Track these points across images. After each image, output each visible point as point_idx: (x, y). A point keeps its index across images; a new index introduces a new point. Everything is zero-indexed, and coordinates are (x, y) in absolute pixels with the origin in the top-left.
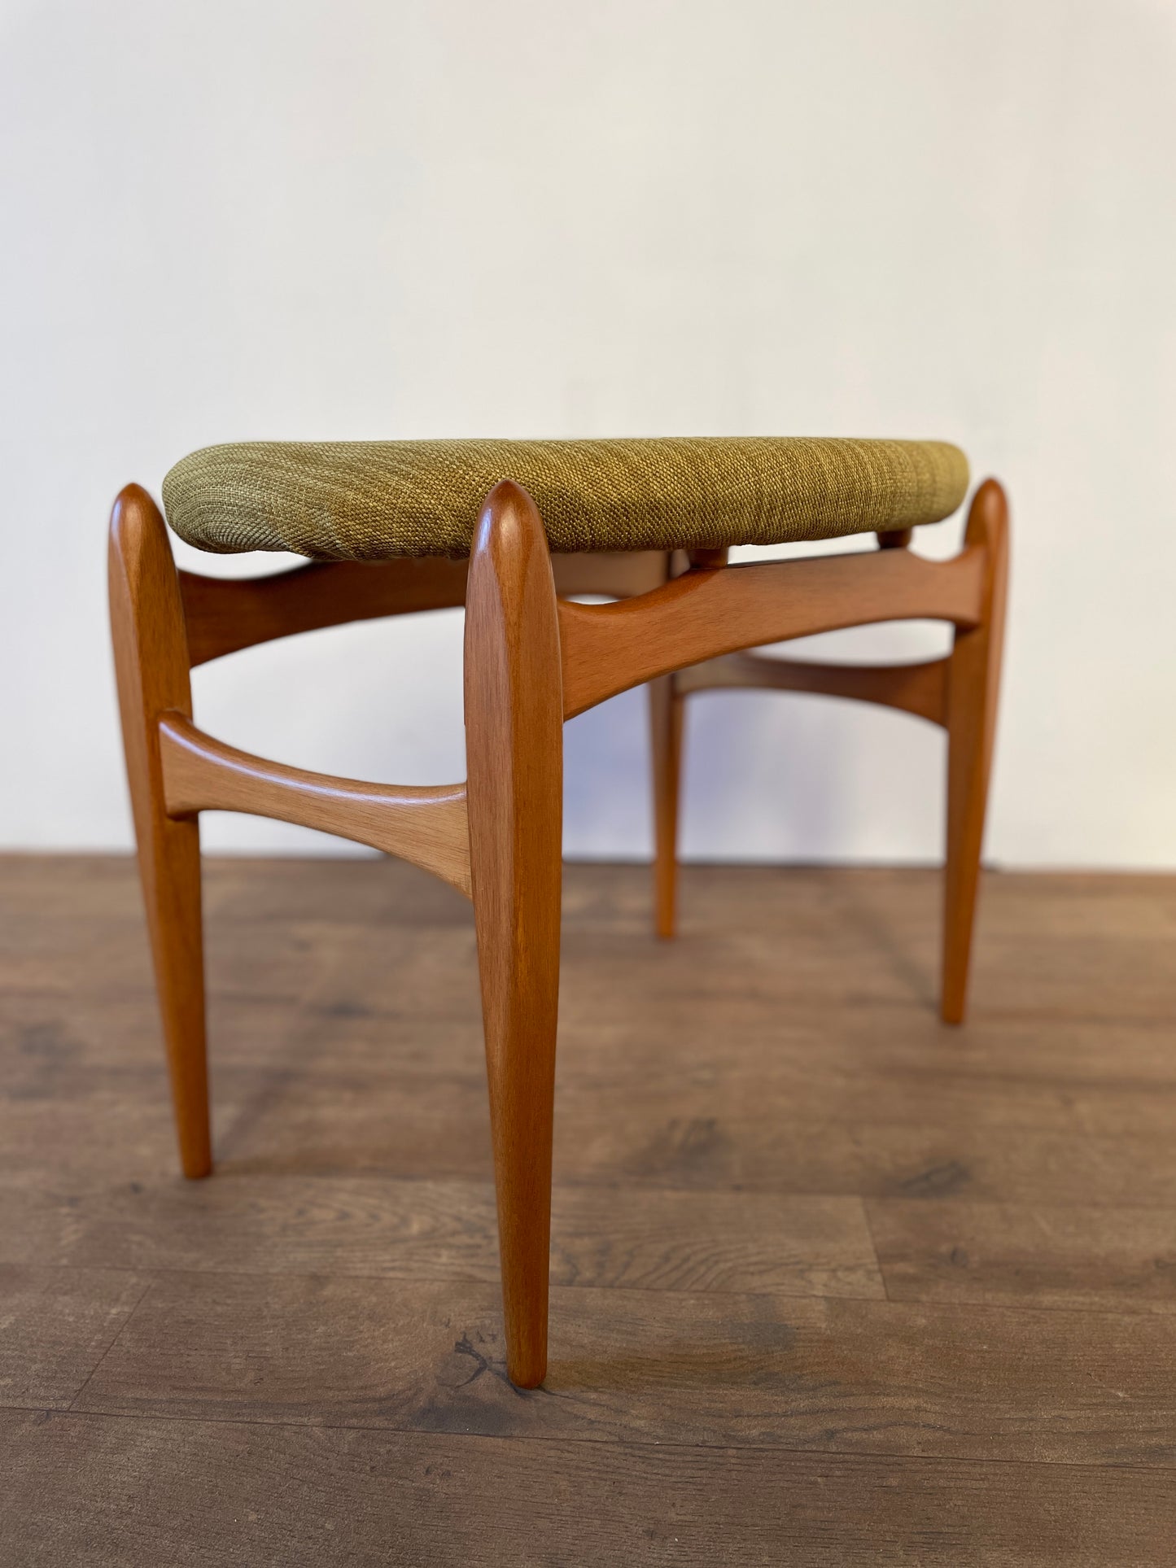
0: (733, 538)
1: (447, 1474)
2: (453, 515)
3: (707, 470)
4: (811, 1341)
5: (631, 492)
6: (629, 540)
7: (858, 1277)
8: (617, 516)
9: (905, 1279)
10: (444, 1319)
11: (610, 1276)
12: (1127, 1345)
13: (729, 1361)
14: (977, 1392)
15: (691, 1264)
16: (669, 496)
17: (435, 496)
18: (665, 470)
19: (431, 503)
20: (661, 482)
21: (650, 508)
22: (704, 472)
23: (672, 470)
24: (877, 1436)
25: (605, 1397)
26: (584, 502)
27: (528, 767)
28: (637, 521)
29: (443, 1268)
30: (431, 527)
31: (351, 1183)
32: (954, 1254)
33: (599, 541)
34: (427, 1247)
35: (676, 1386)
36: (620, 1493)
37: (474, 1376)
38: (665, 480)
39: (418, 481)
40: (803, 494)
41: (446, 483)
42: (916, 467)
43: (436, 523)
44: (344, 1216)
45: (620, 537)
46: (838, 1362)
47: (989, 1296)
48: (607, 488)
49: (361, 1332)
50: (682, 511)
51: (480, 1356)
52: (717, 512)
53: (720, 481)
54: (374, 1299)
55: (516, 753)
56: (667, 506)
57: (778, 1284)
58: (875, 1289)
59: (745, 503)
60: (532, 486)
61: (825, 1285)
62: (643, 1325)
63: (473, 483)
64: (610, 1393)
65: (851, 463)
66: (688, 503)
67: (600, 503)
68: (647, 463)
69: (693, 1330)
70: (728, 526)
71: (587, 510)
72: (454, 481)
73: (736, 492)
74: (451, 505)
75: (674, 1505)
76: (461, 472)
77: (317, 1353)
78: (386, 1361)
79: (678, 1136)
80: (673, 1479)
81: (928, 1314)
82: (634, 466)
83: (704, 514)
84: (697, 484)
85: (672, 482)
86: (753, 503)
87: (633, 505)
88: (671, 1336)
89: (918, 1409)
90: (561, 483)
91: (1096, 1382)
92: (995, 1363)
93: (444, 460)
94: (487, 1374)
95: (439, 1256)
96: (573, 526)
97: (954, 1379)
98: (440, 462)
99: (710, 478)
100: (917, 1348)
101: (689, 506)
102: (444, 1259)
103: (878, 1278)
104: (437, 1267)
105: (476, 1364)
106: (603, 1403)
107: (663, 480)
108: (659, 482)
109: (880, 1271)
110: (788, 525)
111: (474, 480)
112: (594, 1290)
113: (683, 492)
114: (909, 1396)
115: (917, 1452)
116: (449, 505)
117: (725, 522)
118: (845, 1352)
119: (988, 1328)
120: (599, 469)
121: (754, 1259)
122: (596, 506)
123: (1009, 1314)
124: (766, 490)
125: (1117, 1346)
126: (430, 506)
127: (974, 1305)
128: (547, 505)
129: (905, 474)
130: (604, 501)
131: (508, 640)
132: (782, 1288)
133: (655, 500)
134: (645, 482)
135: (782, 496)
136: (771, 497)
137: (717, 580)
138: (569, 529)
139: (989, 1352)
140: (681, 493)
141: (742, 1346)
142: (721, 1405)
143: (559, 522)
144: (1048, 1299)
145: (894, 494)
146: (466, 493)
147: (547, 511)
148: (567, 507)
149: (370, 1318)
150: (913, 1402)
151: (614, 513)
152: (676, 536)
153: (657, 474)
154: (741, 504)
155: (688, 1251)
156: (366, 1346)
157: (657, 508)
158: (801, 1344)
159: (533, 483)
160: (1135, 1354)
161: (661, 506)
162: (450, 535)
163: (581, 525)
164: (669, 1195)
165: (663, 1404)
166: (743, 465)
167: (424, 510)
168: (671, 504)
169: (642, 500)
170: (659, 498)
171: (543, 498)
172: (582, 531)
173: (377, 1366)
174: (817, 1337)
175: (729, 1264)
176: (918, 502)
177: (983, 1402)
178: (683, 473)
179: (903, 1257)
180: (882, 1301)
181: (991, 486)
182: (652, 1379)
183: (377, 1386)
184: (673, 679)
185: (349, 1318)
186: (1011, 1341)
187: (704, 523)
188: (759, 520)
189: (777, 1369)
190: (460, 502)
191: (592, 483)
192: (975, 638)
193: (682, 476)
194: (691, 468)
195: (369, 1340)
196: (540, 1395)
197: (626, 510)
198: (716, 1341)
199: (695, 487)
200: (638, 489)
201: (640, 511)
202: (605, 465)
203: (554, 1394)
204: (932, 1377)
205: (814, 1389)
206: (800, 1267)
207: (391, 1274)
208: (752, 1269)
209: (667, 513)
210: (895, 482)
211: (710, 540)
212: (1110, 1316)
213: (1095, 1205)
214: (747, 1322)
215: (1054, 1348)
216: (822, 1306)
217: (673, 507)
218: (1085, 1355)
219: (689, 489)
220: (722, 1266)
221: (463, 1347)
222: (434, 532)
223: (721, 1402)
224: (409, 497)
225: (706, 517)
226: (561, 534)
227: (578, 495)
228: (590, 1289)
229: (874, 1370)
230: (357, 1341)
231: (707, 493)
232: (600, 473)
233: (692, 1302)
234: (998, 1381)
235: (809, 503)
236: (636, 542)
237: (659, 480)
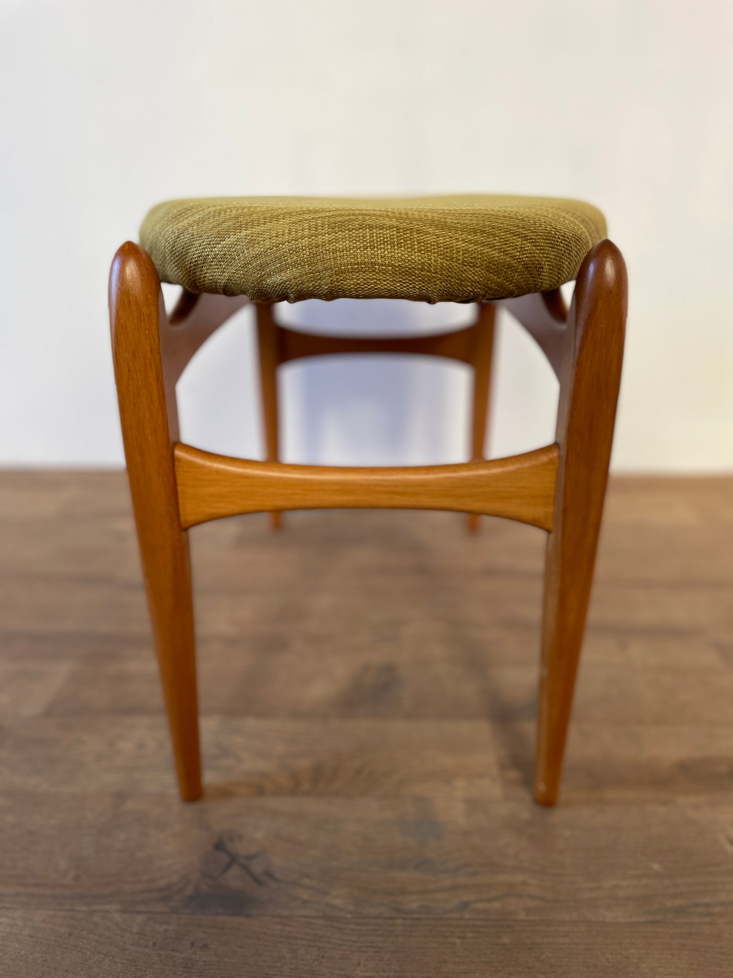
1: (205, 947)
4: (455, 834)
7: (485, 783)
9: (517, 783)
11: (321, 786)
12: (660, 828)
13: (398, 851)
15: (375, 776)
24: (497, 905)
31: (146, 720)
36: (323, 957)
37: (226, 869)
46: (469, 849)
51: (230, 853)
54: (159, 811)
58: (497, 791)
61: (464, 790)
64: (319, 879)
75: (359, 964)
77: (119, 854)
78: (166, 859)
79: (369, 679)
80: (359, 944)
88: (361, 833)
89: (524, 883)
94: (234, 867)
103: (499, 783)
105: (228, 859)
109: (502, 778)
114: (518, 874)
115: (522, 916)
118: (476, 841)
119: (571, 819)
142: (393, 885)
149: (156, 825)
150: (521, 878)
158: (448, 836)
173: (159, 864)
180: (501, 800)
183: (159, 879)
189: (431, 856)
195: (155, 844)
204: (535, 858)
205: (455, 870)
214: (412, 819)
216: (461, 807)
221: (219, 846)
229: (495, 855)
230: (146, 844)
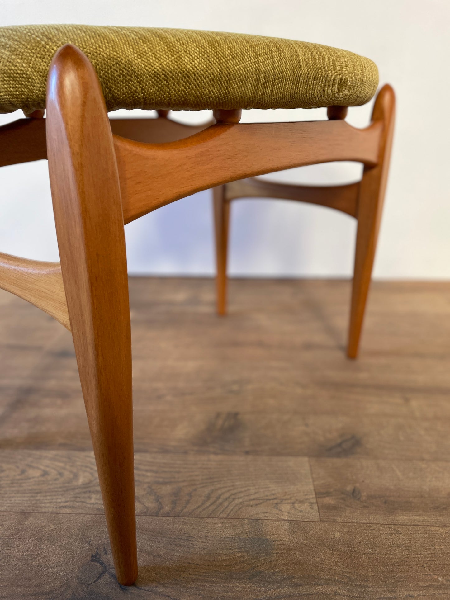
0: (241, 100)
2: (40, 76)
3: (222, 51)
4: (280, 549)
5: (169, 63)
6: (170, 99)
7: (305, 507)
8: (160, 80)
9: (329, 508)
10: (87, 539)
11: (178, 509)
12: (442, 547)
13: (236, 564)
14: (366, 581)
15: (220, 500)
16: (196, 68)
17: (26, 61)
18: (193, 49)
19: (23, 66)
20: (191, 57)
21: (183, 76)
22: (220, 52)
23: (198, 49)
25: (168, 590)
26: (135, 69)
27: (97, 255)
28: (174, 85)
29: (92, 506)
30: (26, 84)
31: (51, 453)
32: (354, 491)
33: (149, 99)
34: (85, 493)
35: (207, 581)
37: (99, 577)
38: (193, 56)
39: (13, 49)
40: (286, 74)
41: (33, 51)
42: (354, 65)
43: (29, 82)
44: (45, 474)
45: (163, 96)
46: (293, 563)
47: (371, 517)
48: (152, 59)
49: (42, 548)
50: (205, 79)
51: (104, 563)
52: (230, 82)
53: (231, 60)
54: (52, 526)
55: (87, 246)
56: (195, 75)
57: (264, 513)
58: (314, 515)
59: (248, 77)
60: (95, 54)
61: (288, 513)
62: (193, 541)
63: (52, 51)
64: (171, 588)
65: (316, 56)
66: (209, 74)
67: (147, 70)
68: (180, 43)
69: (219, 543)
70: (237, 92)
71: (138, 75)
72: (38, 49)
73: (242, 68)
74: (37, 68)
76: (43, 43)
77: (17, 562)
78: (53, 568)
79: (220, 422)
81: (341, 530)
82: (171, 45)
83: (221, 83)
84: (216, 60)
85: (198, 58)
86: (254, 77)
87: (171, 72)
88: (207, 548)
89: (335, 593)
90: (117, 53)
91: (427, 572)
92: (375, 561)
93: (32, 34)
94: (106, 576)
95: (90, 498)
96: (129, 87)
97: (354, 572)
98: (29, 36)
99: (224, 56)
100: (335, 553)
101: (210, 76)
102: (93, 501)
103: (316, 507)
104: (89, 506)
105: (101, 569)
106: (167, 594)
107: (191, 56)
108: (189, 57)
109: (317, 503)
110: (276, 94)
111: (53, 49)
112: (170, 518)
113: (206, 65)
114: (331, 585)
116: (36, 68)
117: (236, 90)
118: (298, 557)
119: (372, 538)
120: (145, 45)
121: (252, 497)
122: (144, 72)
123: (382, 528)
124: (263, 69)
125: (437, 547)
126: (23, 69)
127: (364, 523)
128: (108, 70)
129: (348, 68)
130: (150, 68)
131: (74, 165)
132: (267, 515)
133: (186, 70)
134: (179, 57)
135: (273, 74)
136: (265, 73)
137: (233, 130)
138: (126, 88)
139: (372, 554)
140: (205, 66)
141: (244, 554)
142: (231, 594)
143: (118, 83)
144: (402, 518)
145: (341, 79)
146: (47, 59)
147: (108, 74)
148: (123, 71)
149: (48, 539)
150: (333, 589)
151: (158, 78)
152: (202, 98)
153: (188, 52)
154: (245, 77)
155: (220, 492)
156: (43, 558)
157: (188, 76)
158: (275, 552)
159: (96, 52)
160: (446, 552)
161: (191, 75)
162: (40, 90)
163: (135, 85)
164: (212, 457)
165: (199, 595)
166: (247, 50)
167: (19, 72)
168: (197, 73)
169: (177, 69)
170: (189, 69)
171: (105, 64)
172: (135, 91)
173: (48, 571)
174: (283, 547)
175: (241, 500)
176: (354, 87)
177: (369, 587)
178: (206, 52)
179: (328, 494)
180: (318, 522)
181: (387, 88)
182: (194, 577)
183: (45, 584)
184: (224, 189)
185: (37, 539)
186: (384, 546)
187: (221, 89)
188: (258, 90)
189: (262, 569)
190: (44, 66)
191: (141, 55)
192: (374, 172)
193: (205, 54)
194: (212, 49)
195: (46, 554)
196: (133, 590)
197: (166, 76)
198: (231, 551)
199: (214, 63)
200: (174, 61)
201: (176, 77)
202: (151, 42)
203: (141, 589)
204: (343, 572)
205: (281, 582)
206: (275, 501)
207: (64, 511)
208: (251, 503)
209: (195, 80)
210: (342, 72)
211: (226, 102)
212: (433, 528)
213: (422, 460)
214: (247, 537)
215: (405, 550)
216: (286, 526)
217: (199, 76)
218: (421, 554)
219: (210, 64)
220: (237, 501)
221: (95, 558)
222: (29, 88)
223: (231, 592)
224: (8, 61)
225: (222, 85)
226: (121, 92)
227: (130, 62)
228: (167, 518)
229: (313, 568)
230: (39, 554)
231: (223, 67)
232: (146, 48)
233: (219, 525)
234: (377, 573)
235: (290, 81)
236: (175, 100)
237: (189, 55)
